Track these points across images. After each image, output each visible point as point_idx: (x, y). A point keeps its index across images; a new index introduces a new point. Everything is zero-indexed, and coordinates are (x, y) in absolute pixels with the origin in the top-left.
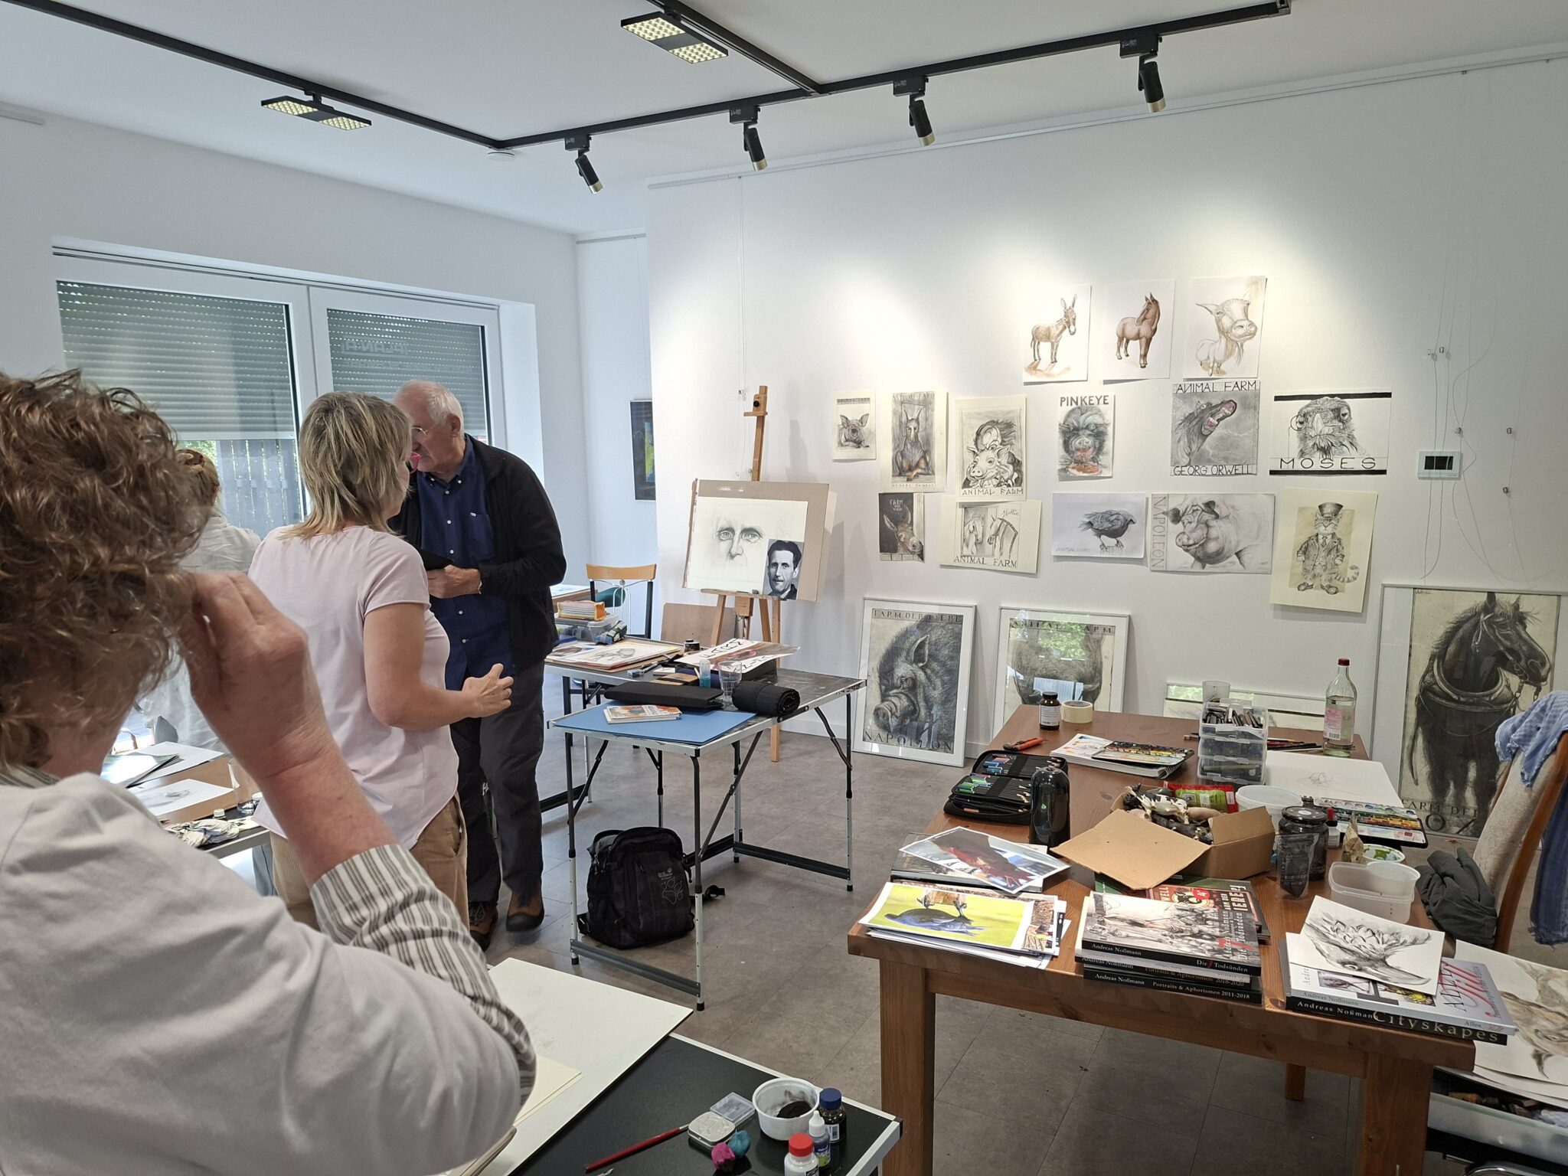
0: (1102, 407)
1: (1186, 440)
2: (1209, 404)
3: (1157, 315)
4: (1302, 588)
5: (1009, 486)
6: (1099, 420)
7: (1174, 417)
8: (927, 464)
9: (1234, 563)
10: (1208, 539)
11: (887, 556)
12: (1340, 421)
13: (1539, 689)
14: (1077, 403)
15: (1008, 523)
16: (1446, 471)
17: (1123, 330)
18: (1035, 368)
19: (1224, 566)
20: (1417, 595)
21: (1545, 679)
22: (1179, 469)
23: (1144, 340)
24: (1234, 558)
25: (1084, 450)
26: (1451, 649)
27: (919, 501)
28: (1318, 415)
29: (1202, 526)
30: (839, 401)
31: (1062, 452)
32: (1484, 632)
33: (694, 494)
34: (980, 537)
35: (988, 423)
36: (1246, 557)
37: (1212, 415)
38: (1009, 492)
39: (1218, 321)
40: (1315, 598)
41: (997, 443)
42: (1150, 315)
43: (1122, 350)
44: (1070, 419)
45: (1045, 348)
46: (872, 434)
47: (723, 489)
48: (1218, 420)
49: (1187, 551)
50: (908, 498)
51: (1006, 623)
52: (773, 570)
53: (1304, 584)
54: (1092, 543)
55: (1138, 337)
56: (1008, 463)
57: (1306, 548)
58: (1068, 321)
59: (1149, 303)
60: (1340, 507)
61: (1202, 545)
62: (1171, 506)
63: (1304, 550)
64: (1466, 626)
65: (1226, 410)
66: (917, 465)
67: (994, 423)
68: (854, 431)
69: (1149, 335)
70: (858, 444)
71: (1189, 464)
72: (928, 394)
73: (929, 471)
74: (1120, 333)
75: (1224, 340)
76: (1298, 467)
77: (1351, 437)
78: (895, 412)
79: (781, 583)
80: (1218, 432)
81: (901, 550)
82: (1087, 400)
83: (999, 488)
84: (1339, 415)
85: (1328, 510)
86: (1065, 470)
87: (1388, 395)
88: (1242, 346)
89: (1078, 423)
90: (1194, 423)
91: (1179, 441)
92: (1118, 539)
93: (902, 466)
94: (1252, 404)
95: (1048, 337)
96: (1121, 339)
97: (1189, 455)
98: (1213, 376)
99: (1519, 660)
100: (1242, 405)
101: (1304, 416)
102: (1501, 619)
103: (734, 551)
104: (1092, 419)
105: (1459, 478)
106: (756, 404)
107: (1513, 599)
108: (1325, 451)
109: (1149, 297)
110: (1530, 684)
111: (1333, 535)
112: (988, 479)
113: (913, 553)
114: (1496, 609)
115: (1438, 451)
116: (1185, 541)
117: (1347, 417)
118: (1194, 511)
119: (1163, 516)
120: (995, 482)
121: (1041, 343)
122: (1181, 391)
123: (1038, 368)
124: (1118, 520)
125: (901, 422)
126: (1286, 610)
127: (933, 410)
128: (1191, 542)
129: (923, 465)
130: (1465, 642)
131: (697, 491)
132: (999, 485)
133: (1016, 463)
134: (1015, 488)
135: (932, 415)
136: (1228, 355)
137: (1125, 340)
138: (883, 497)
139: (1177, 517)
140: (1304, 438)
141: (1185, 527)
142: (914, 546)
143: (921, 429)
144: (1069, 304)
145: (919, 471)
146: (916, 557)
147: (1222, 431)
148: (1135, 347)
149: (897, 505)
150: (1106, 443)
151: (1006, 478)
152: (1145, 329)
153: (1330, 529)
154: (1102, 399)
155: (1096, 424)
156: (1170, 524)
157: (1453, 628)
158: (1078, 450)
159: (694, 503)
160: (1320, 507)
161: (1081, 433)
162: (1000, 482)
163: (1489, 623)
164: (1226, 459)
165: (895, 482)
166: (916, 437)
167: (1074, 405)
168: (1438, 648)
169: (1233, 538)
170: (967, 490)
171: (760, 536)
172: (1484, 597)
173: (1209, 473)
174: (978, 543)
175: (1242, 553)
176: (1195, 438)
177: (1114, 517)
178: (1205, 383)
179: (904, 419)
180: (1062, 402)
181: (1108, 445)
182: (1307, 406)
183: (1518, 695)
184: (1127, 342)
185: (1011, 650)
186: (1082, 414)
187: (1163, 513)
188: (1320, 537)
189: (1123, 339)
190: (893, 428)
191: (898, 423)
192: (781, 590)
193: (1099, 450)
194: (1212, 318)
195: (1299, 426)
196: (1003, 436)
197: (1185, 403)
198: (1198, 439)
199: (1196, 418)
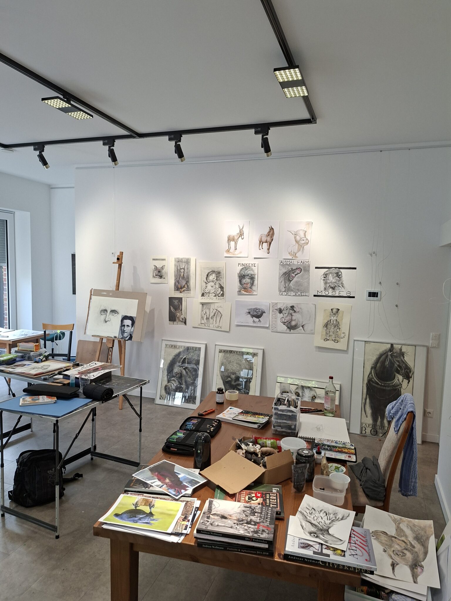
0: (253, 268)
1: (284, 282)
2: (292, 269)
3: (273, 234)
4: (326, 340)
5: (219, 296)
6: (253, 273)
7: (279, 273)
8: (188, 286)
9: (301, 330)
10: (292, 320)
11: (172, 322)
12: (338, 277)
13: (409, 381)
14: (244, 266)
15: (219, 311)
16: (376, 298)
17: (261, 239)
18: (229, 251)
19: (297, 331)
20: (366, 344)
21: (411, 378)
22: (281, 293)
23: (268, 243)
24: (301, 328)
25: (247, 284)
26: (378, 365)
27: (184, 301)
28: (331, 275)
29: (290, 315)
30: (153, 259)
31: (239, 284)
32: (390, 359)
33: (91, 295)
34: (208, 316)
35: (211, 272)
36: (305, 327)
37: (293, 273)
38: (219, 299)
39: (295, 238)
40: (330, 344)
41: (214, 279)
42: (270, 234)
43: (261, 246)
44: (241, 272)
45: (232, 243)
46: (166, 273)
47: (103, 293)
48: (295, 275)
49: (284, 324)
50: (180, 299)
51: (217, 351)
52: (123, 328)
53: (326, 339)
54: (250, 320)
55: (266, 242)
56: (219, 287)
57: (327, 325)
58: (241, 234)
59: (270, 229)
60: (338, 310)
61: (290, 322)
62: (279, 307)
63: (326, 325)
64: (384, 357)
65: (298, 271)
66: (184, 287)
67: (213, 272)
68: (159, 272)
69: (270, 241)
70: (161, 277)
71: (285, 291)
72: (188, 259)
73: (188, 289)
74: (260, 240)
75: (297, 245)
76: (324, 294)
77: (342, 283)
78: (175, 265)
79: (126, 334)
80: (295, 279)
81: (177, 320)
82: (248, 265)
83: (216, 297)
84: (338, 275)
85: (334, 311)
86: (240, 291)
87: (355, 268)
88: (304, 247)
89: (245, 273)
91: (281, 282)
92: (259, 319)
93: (178, 286)
94: (307, 270)
95: (233, 240)
96: (260, 242)
97: (285, 288)
98: (293, 258)
99: (402, 370)
100: (304, 270)
101: (326, 275)
102: (396, 354)
103: (107, 320)
104: (250, 272)
105: (380, 301)
106: (118, 259)
107: (399, 347)
108: (333, 288)
109: (270, 227)
110: (406, 379)
111: (336, 320)
112: (211, 293)
113: (182, 322)
114: (394, 350)
115: (373, 290)
116: (284, 321)
117: (341, 276)
118: (287, 309)
119: (276, 311)
120: (214, 295)
121: (231, 242)
122: (282, 263)
123: (230, 251)
124: (259, 311)
125: (178, 269)
126: (321, 349)
127: (190, 265)
128: (286, 321)
129: (186, 286)
130: (384, 362)
131: (92, 294)
132: (215, 296)
133: (222, 288)
134: (221, 297)
135: (190, 267)
136: (299, 250)
137: (262, 242)
138: (171, 299)
139: (280, 311)
140: (326, 283)
141: (283, 315)
142: (182, 319)
143: (185, 273)
144: (241, 228)
145: (185, 289)
146: (183, 323)
147: (296, 279)
148: (265, 245)
149: (176, 302)
150: (255, 281)
151: (218, 293)
152: (269, 239)
153: (335, 318)
154: (253, 264)
155: (251, 274)
156: (278, 314)
157: (379, 357)
158: (245, 284)
159: (90, 299)
160: (332, 309)
161: (246, 277)
162: (216, 295)
163: (391, 355)
164: (298, 290)
165: (175, 293)
166: (184, 275)
167: (243, 266)
168: (374, 365)
169: (301, 320)
170: (203, 297)
171: (118, 313)
172: (389, 346)
173: (292, 295)
174: (207, 319)
175: (304, 326)
176: (287, 281)
177: (258, 310)
178: (290, 260)
179: (179, 268)
180: (239, 265)
181: (256, 282)
182: (327, 271)
183: (402, 383)
184: (263, 243)
185: (219, 362)
186: (246, 270)
187: (276, 309)
188: (332, 321)
189: (261, 242)
190: (174, 272)
191: (176, 270)
192: (126, 336)
193: (252, 284)
194: (293, 236)
195: (324, 279)
196: (217, 277)
197: (283, 268)
198: (288, 282)
199: (287, 274)
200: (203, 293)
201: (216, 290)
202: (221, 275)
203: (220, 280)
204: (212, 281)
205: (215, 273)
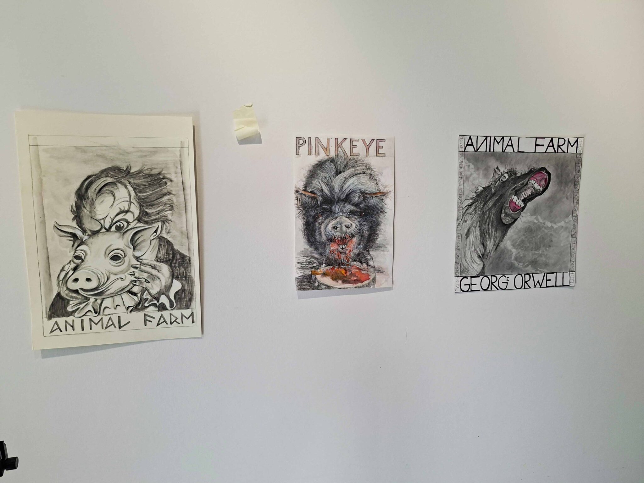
0: (373, 160)
1: (478, 232)
2: (512, 173)
6: (370, 187)
7: (461, 194)
14: (327, 151)
22: (468, 281)
25: (343, 241)
37: (517, 193)
41: (129, 217)
44: (315, 182)
48: (525, 201)
65: (535, 184)
67: (119, 174)
80: (524, 219)
86: (308, 277)
89: (331, 189)
90: (490, 204)
91: (468, 235)
94: (572, 177)
97: (482, 257)
100: (557, 176)
104: (355, 183)
112: (113, 296)
120: (130, 301)
122: (470, 149)
133: (177, 260)
134: (177, 313)
150: (382, 227)
151: (154, 291)
155: (363, 193)
158: (332, 240)
161: (336, 208)
162: (142, 301)
164: (534, 263)
167: (324, 155)
170: (61, 321)
173: (509, 286)
176: (492, 230)
181: (385, 231)
186: (338, 173)
193: (370, 240)
196: (143, 203)
197: (477, 169)
198: (496, 231)
199: (493, 195)
200: (59, 295)
201: (145, 275)
202: (170, 193)
203: (163, 222)
204: (113, 228)
205: (130, 183)
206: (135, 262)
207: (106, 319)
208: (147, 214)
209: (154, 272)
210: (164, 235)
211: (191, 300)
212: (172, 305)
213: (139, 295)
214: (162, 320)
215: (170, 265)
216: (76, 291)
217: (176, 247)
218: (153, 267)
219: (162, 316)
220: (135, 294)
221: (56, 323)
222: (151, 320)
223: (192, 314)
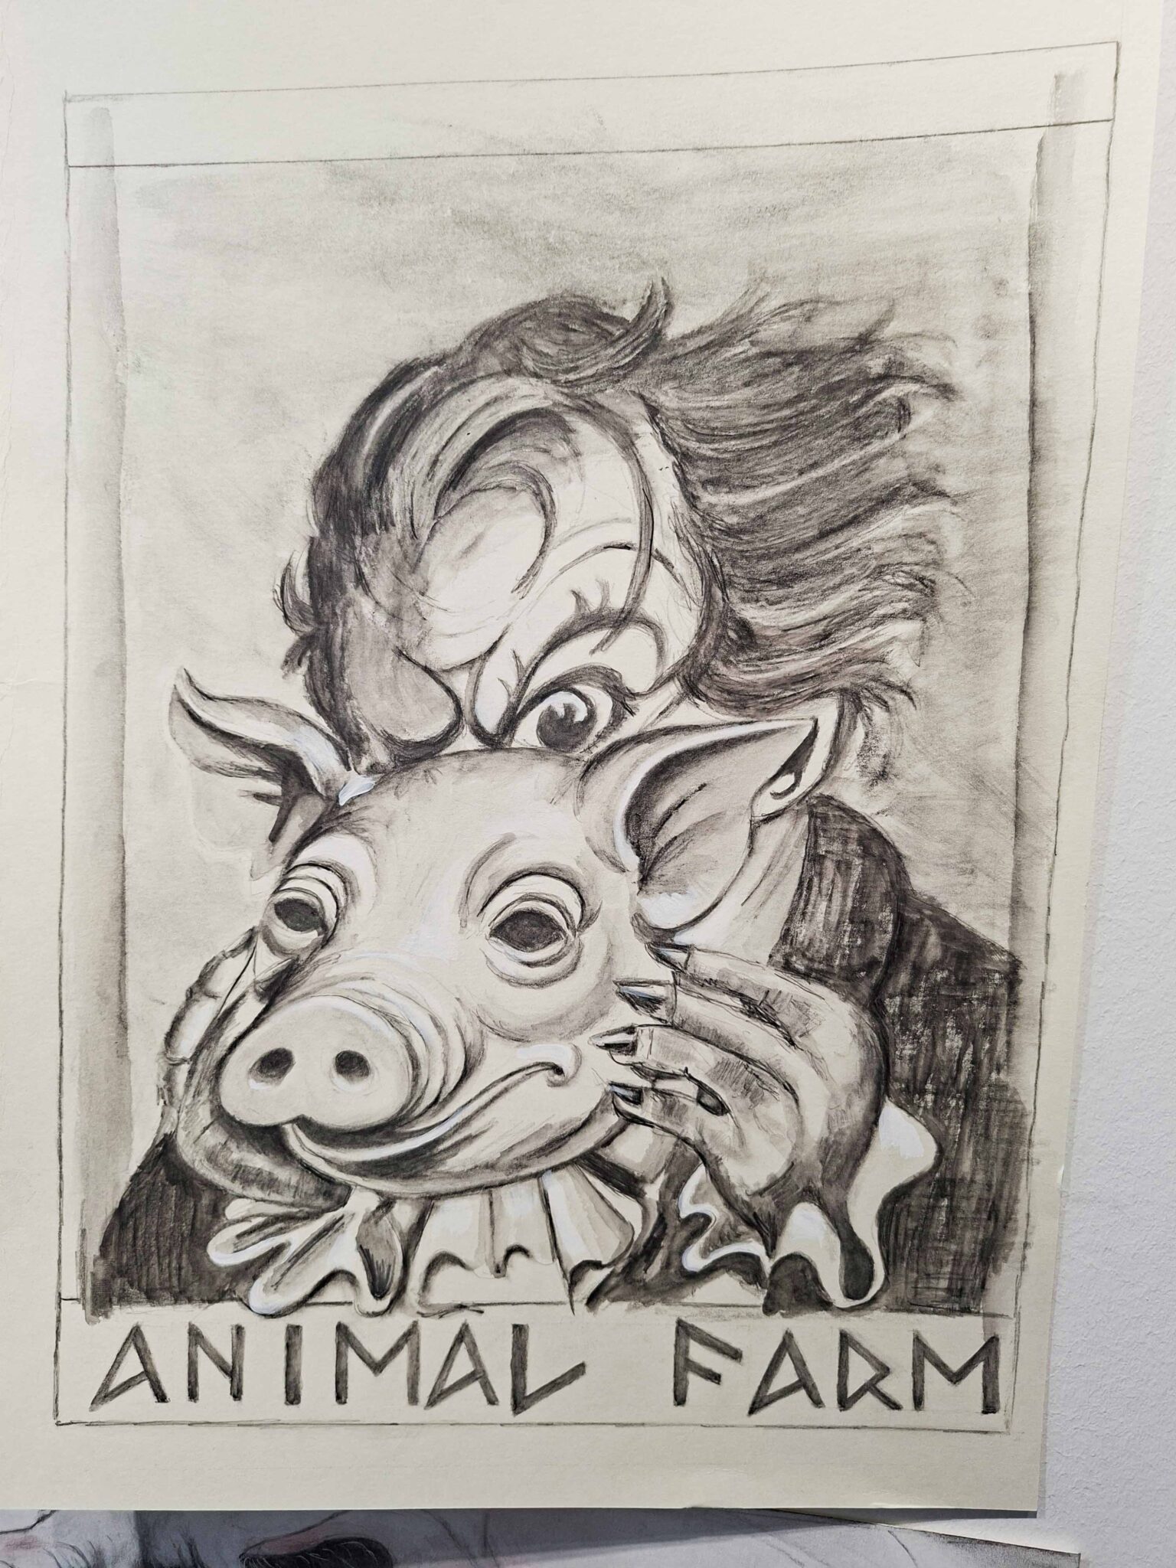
41: (633, 658)
112: (489, 1181)
120: (593, 1224)
134: (888, 1334)
151: (751, 1174)
196: (731, 562)
200: (164, 1150)
201: (703, 1060)
202: (925, 490)
203: (853, 700)
204: (527, 732)
205: (654, 412)
206: (640, 964)
207: (437, 1337)
208: (747, 636)
209: (759, 1040)
210: (850, 790)
211: (990, 1253)
212: (857, 1279)
213: (652, 1192)
214: (786, 1375)
215: (874, 1007)
216: (270, 1138)
217: (923, 882)
218: (758, 1010)
219: (787, 1345)
220: (629, 1183)
221: (136, 1336)
222: (717, 1370)
223: (989, 1350)
